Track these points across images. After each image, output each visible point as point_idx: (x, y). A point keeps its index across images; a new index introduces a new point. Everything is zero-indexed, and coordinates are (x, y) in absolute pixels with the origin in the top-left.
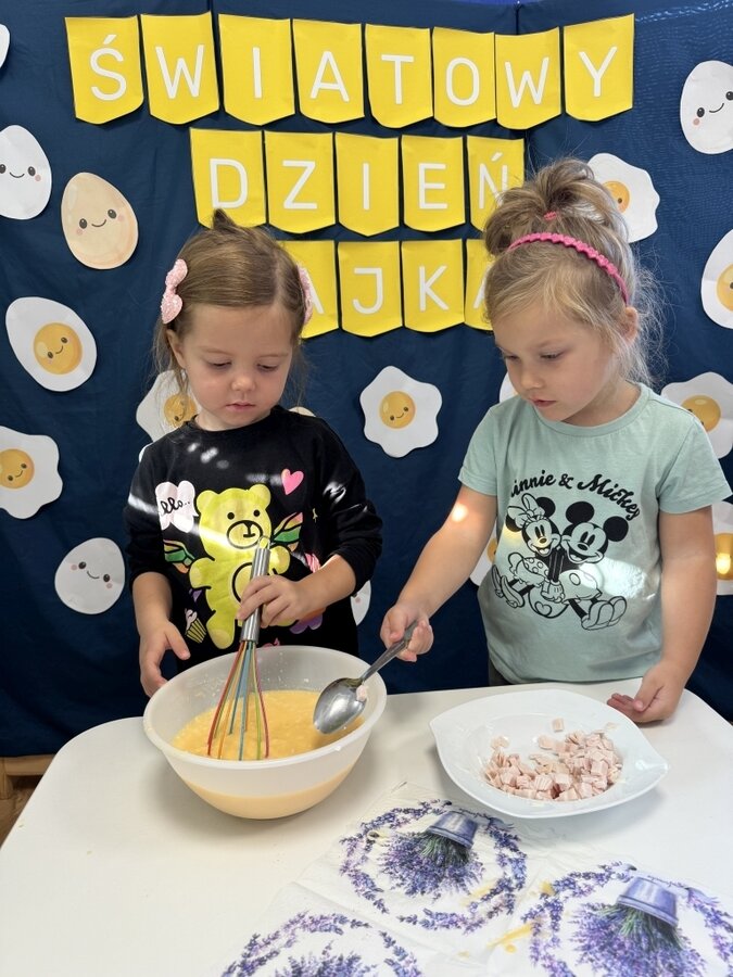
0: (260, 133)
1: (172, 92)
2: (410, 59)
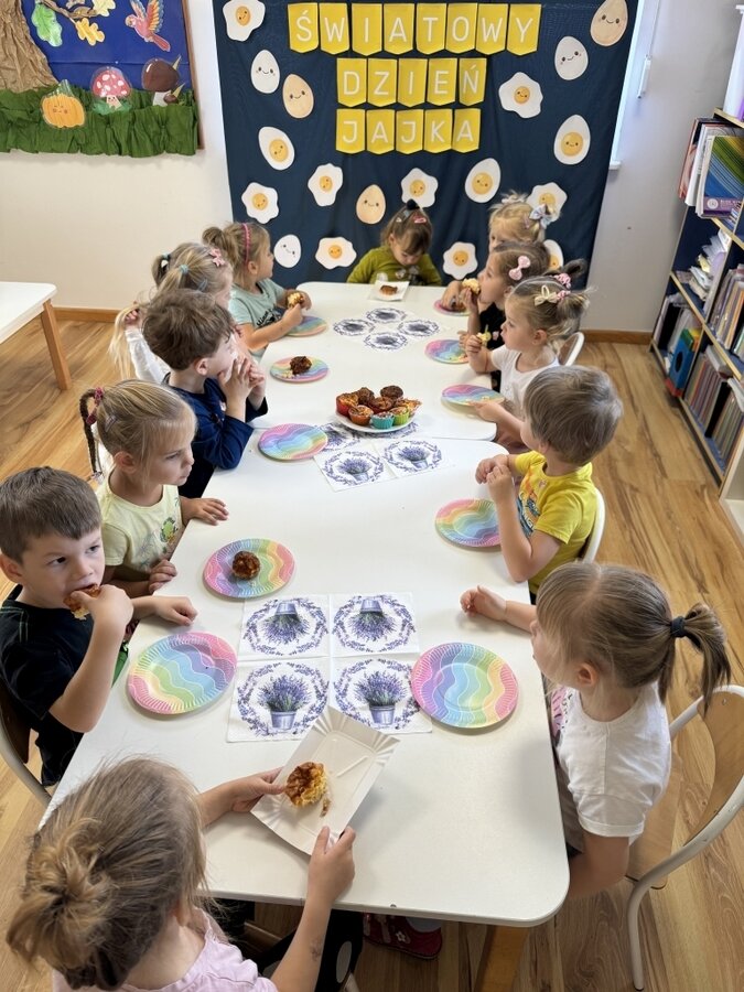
0: (366, 59)
1: (330, 38)
2: (436, 19)
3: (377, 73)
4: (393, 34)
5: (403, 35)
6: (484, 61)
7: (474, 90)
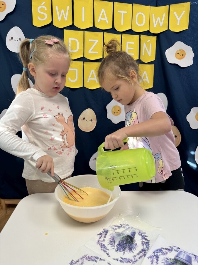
0: (83, 31)
1: (60, 19)
2: (126, 12)
3: (90, 40)
4: (100, 18)
5: (106, 19)
6: (155, 38)
7: (150, 54)
